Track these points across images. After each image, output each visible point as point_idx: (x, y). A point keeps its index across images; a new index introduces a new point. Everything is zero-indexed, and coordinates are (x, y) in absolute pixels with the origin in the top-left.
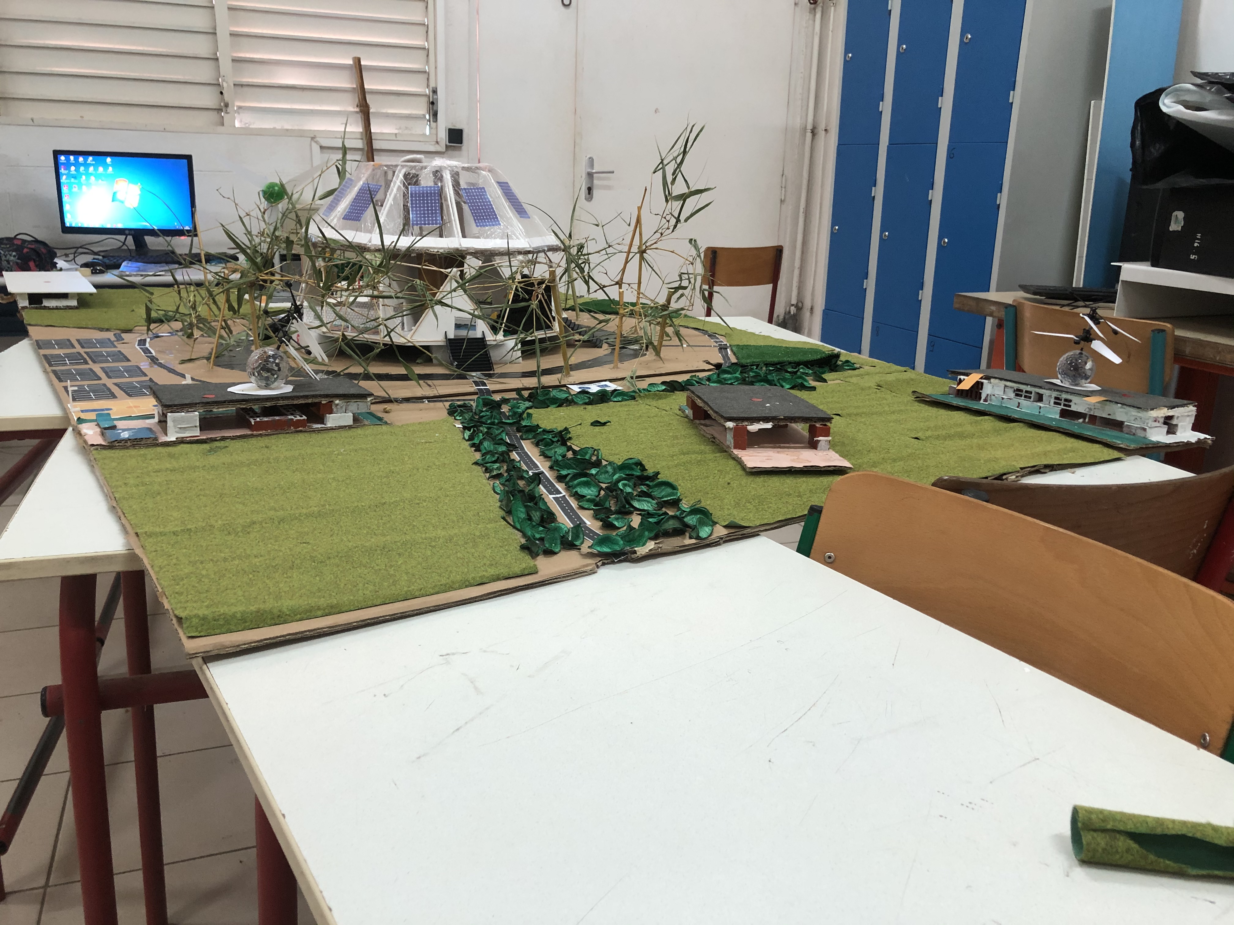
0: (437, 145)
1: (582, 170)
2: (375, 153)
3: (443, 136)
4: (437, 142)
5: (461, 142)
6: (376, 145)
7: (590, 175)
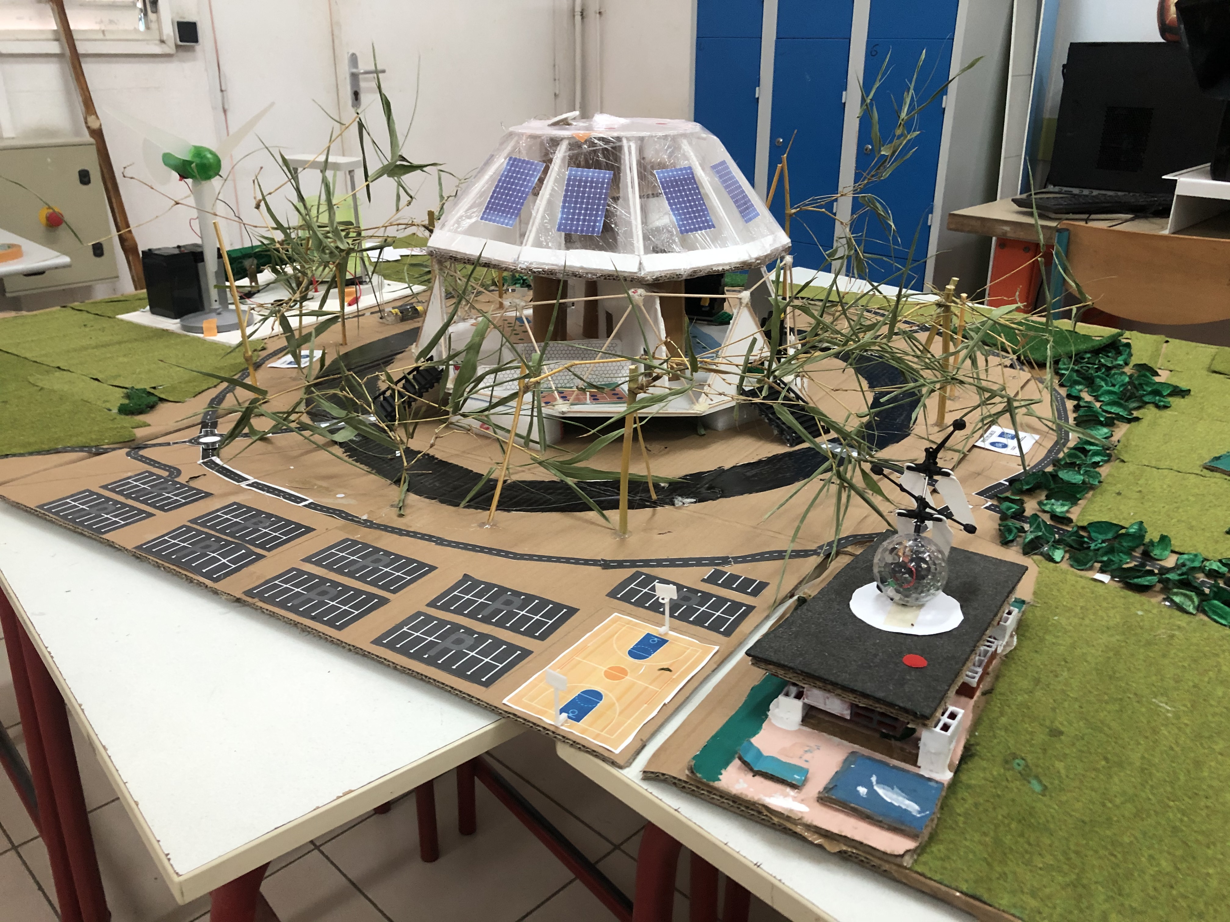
0: (163, 45)
1: (345, 70)
2: (81, 59)
3: (170, 32)
4: (162, 42)
5: (195, 40)
6: (82, 48)
7: (355, 77)
